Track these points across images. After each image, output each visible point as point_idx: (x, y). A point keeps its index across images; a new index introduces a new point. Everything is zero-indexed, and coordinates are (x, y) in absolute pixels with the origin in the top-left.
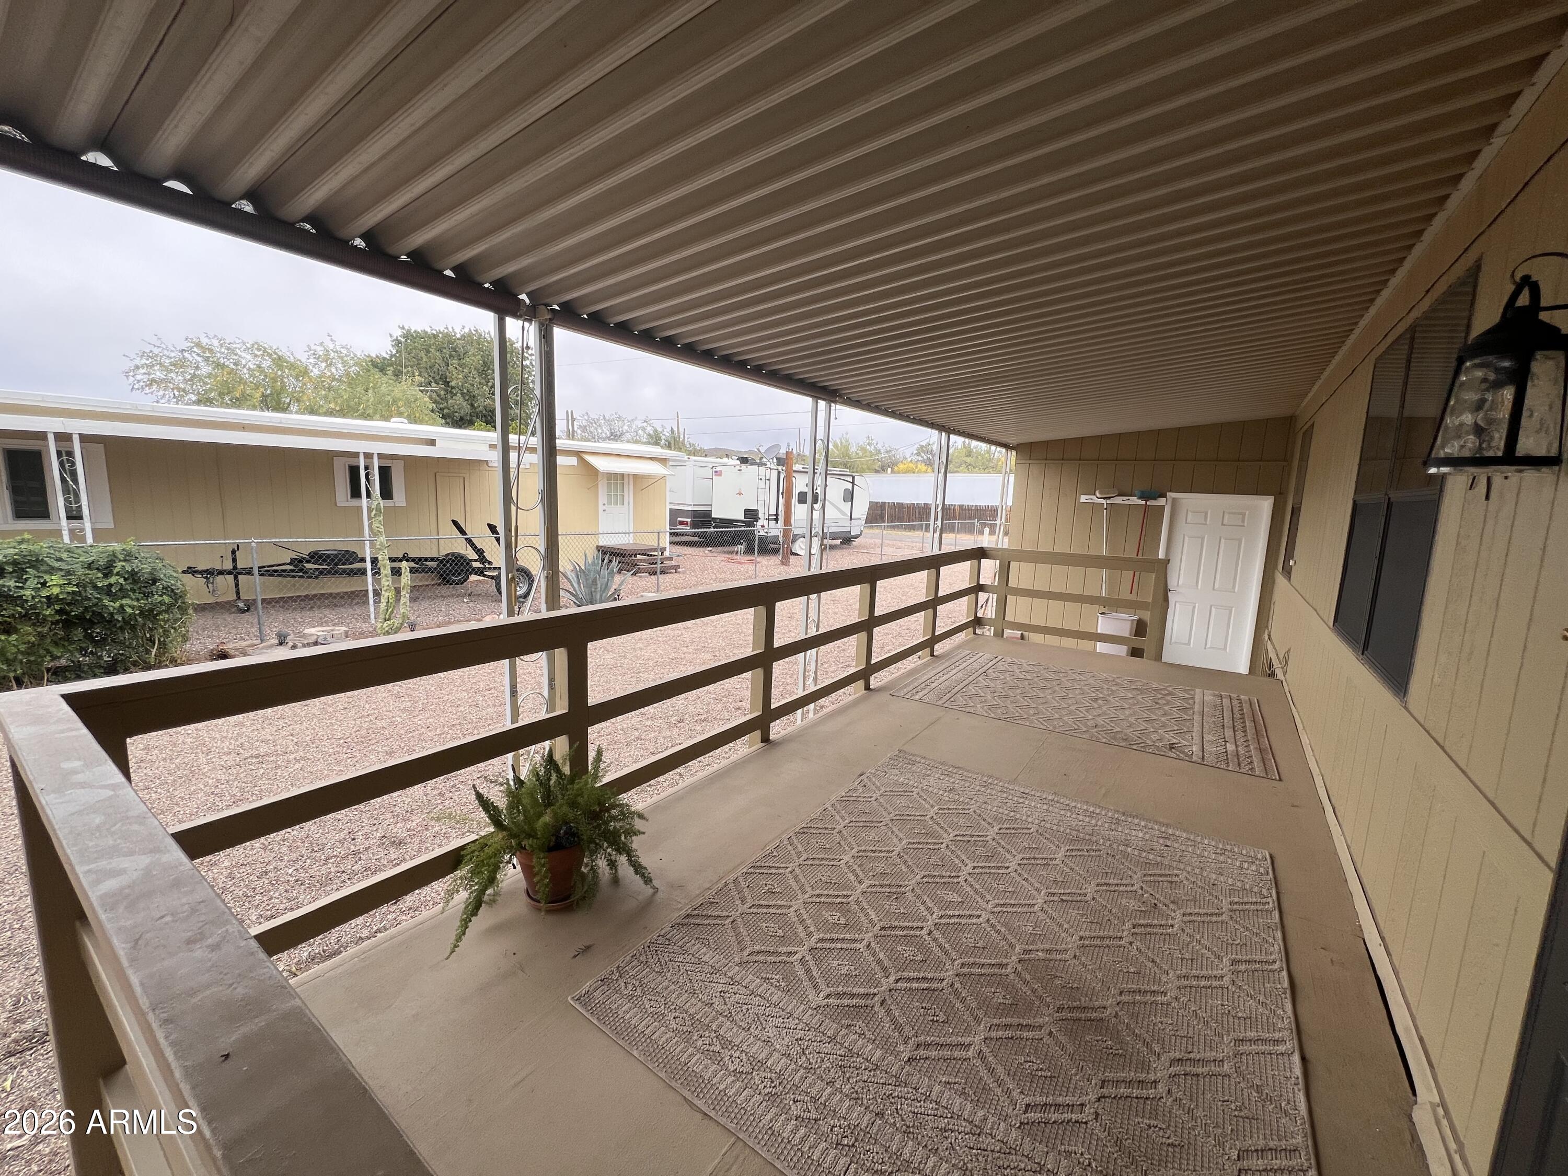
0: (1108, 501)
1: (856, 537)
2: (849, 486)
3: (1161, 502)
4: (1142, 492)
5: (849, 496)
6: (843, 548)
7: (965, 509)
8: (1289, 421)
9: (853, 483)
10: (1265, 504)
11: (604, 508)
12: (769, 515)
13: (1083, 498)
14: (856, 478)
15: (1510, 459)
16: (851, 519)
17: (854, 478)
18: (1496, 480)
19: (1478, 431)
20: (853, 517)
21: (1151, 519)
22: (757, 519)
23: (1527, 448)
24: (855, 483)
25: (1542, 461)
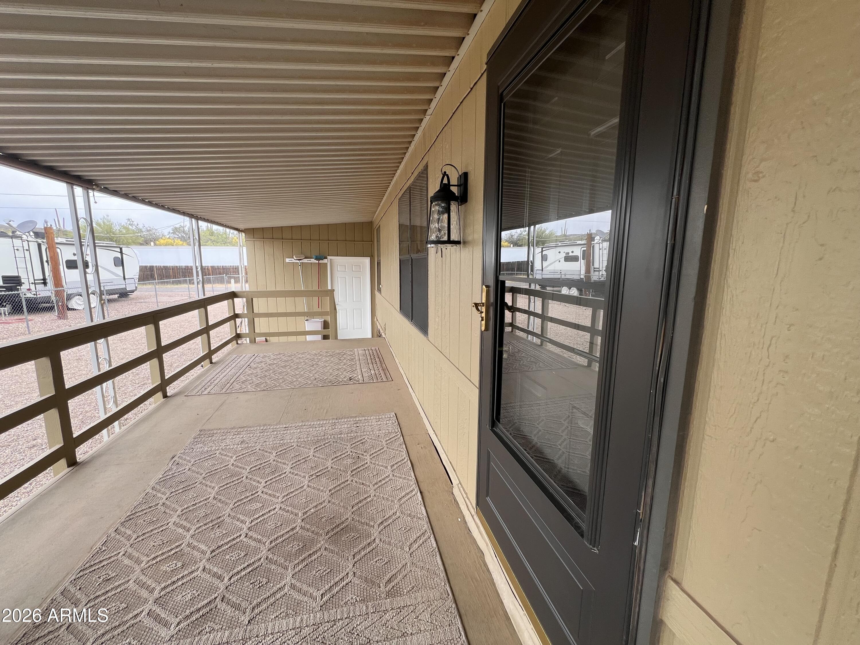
0: (301, 261)
1: (132, 292)
2: (119, 255)
3: (325, 261)
4: (317, 257)
5: (120, 262)
6: (121, 301)
7: (216, 269)
8: (370, 224)
9: (121, 252)
10: (367, 261)
12: (34, 280)
13: (287, 260)
14: (123, 249)
15: (449, 242)
16: (124, 279)
17: (121, 249)
18: (444, 250)
19: (440, 230)
20: (126, 277)
21: (322, 270)
22: (20, 284)
23: (453, 237)
24: (123, 252)
25: (458, 243)
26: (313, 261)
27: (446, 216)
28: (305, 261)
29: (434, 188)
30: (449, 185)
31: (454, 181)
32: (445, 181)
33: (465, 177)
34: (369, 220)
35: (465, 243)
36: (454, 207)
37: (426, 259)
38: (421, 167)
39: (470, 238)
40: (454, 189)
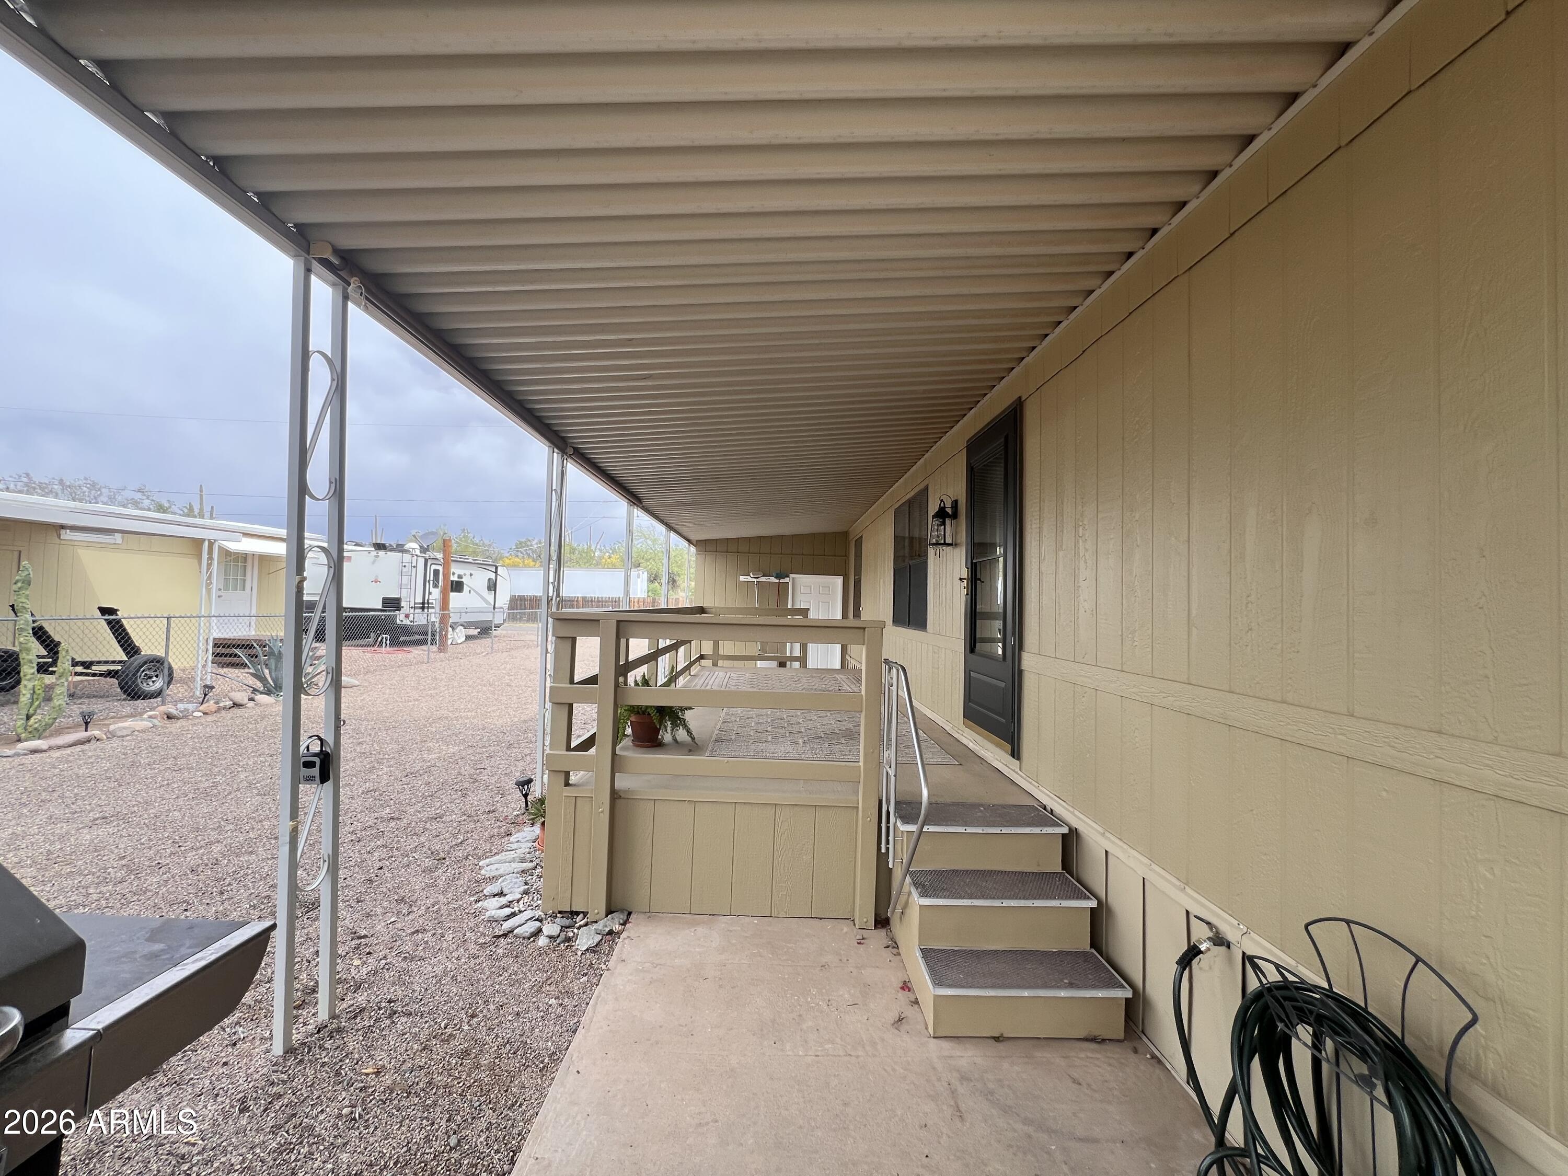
0: (758, 580)
1: (497, 626)
2: (493, 576)
3: (787, 580)
4: (777, 574)
5: (492, 586)
6: (481, 638)
8: (845, 535)
9: (496, 572)
10: (839, 580)
11: (220, 593)
12: (415, 603)
13: (742, 578)
14: (499, 568)
15: (945, 544)
16: (494, 608)
17: (496, 568)
18: (941, 550)
19: (938, 537)
20: (496, 606)
21: (782, 590)
22: (399, 608)
23: (948, 541)
24: (499, 573)
25: (951, 545)
26: (773, 579)
27: (943, 527)
28: (763, 579)
29: (933, 509)
30: (945, 507)
31: (948, 504)
32: (942, 505)
33: (955, 503)
34: (845, 530)
35: (956, 545)
36: (948, 521)
37: (926, 563)
38: (922, 486)
39: (959, 541)
40: (949, 510)
